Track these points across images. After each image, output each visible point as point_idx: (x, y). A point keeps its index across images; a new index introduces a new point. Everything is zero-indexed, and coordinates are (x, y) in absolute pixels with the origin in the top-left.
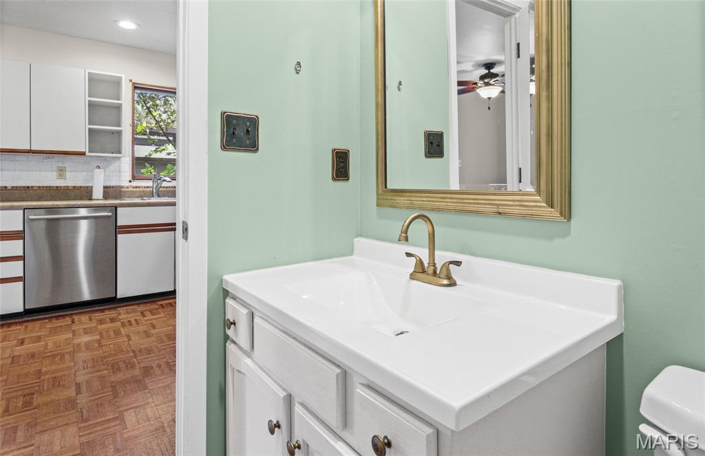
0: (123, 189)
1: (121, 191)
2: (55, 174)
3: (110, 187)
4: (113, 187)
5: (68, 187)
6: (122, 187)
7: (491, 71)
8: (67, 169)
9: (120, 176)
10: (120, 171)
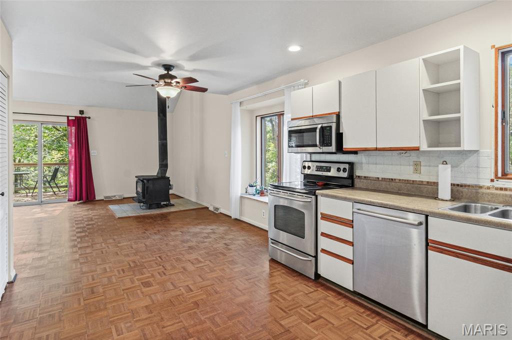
0: (481, 191)
1: (477, 193)
2: (412, 168)
3: (466, 186)
4: (469, 186)
5: (422, 182)
6: (481, 187)
7: (170, 73)
8: (422, 164)
9: (478, 173)
10: (478, 167)
